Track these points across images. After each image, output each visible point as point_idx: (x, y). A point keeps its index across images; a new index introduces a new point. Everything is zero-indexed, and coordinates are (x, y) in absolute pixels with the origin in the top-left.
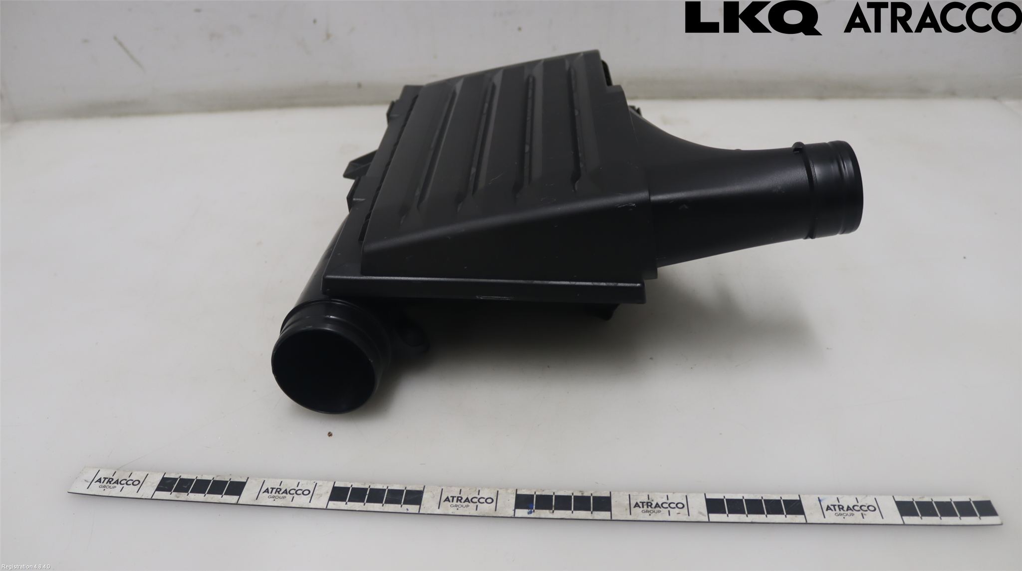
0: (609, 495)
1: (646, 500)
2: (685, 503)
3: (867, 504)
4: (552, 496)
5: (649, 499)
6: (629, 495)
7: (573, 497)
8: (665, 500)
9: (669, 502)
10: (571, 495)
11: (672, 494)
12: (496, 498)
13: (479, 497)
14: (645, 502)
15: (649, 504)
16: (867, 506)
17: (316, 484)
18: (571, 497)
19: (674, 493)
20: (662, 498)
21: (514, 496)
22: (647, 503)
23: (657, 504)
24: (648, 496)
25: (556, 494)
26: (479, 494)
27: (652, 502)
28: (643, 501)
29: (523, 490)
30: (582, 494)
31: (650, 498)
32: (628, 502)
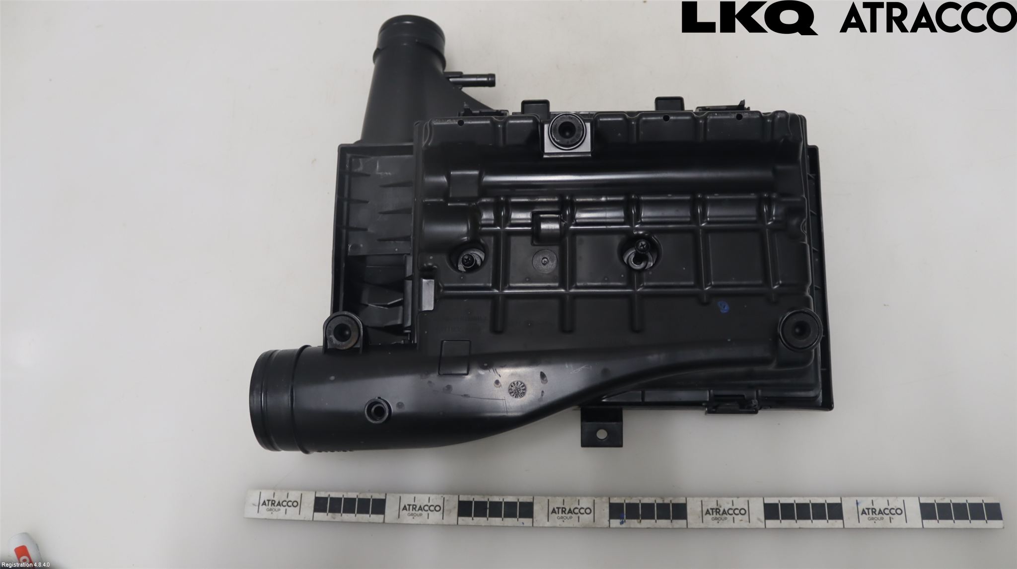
0: (685, 502)
1: (715, 507)
2: (747, 509)
3: (896, 507)
4: (638, 504)
5: (717, 505)
6: (702, 501)
7: (656, 504)
8: (730, 506)
9: (734, 507)
10: (654, 502)
11: (736, 498)
12: (593, 507)
13: (579, 507)
14: (714, 509)
15: (717, 511)
16: (895, 509)
17: (444, 498)
18: (653, 504)
19: (738, 497)
20: (728, 503)
21: (608, 505)
22: (717, 509)
23: (724, 510)
24: (717, 501)
25: (642, 502)
26: (579, 504)
27: (720, 509)
28: (712, 508)
29: (615, 499)
30: (663, 501)
31: (718, 503)
32: (700, 509)
